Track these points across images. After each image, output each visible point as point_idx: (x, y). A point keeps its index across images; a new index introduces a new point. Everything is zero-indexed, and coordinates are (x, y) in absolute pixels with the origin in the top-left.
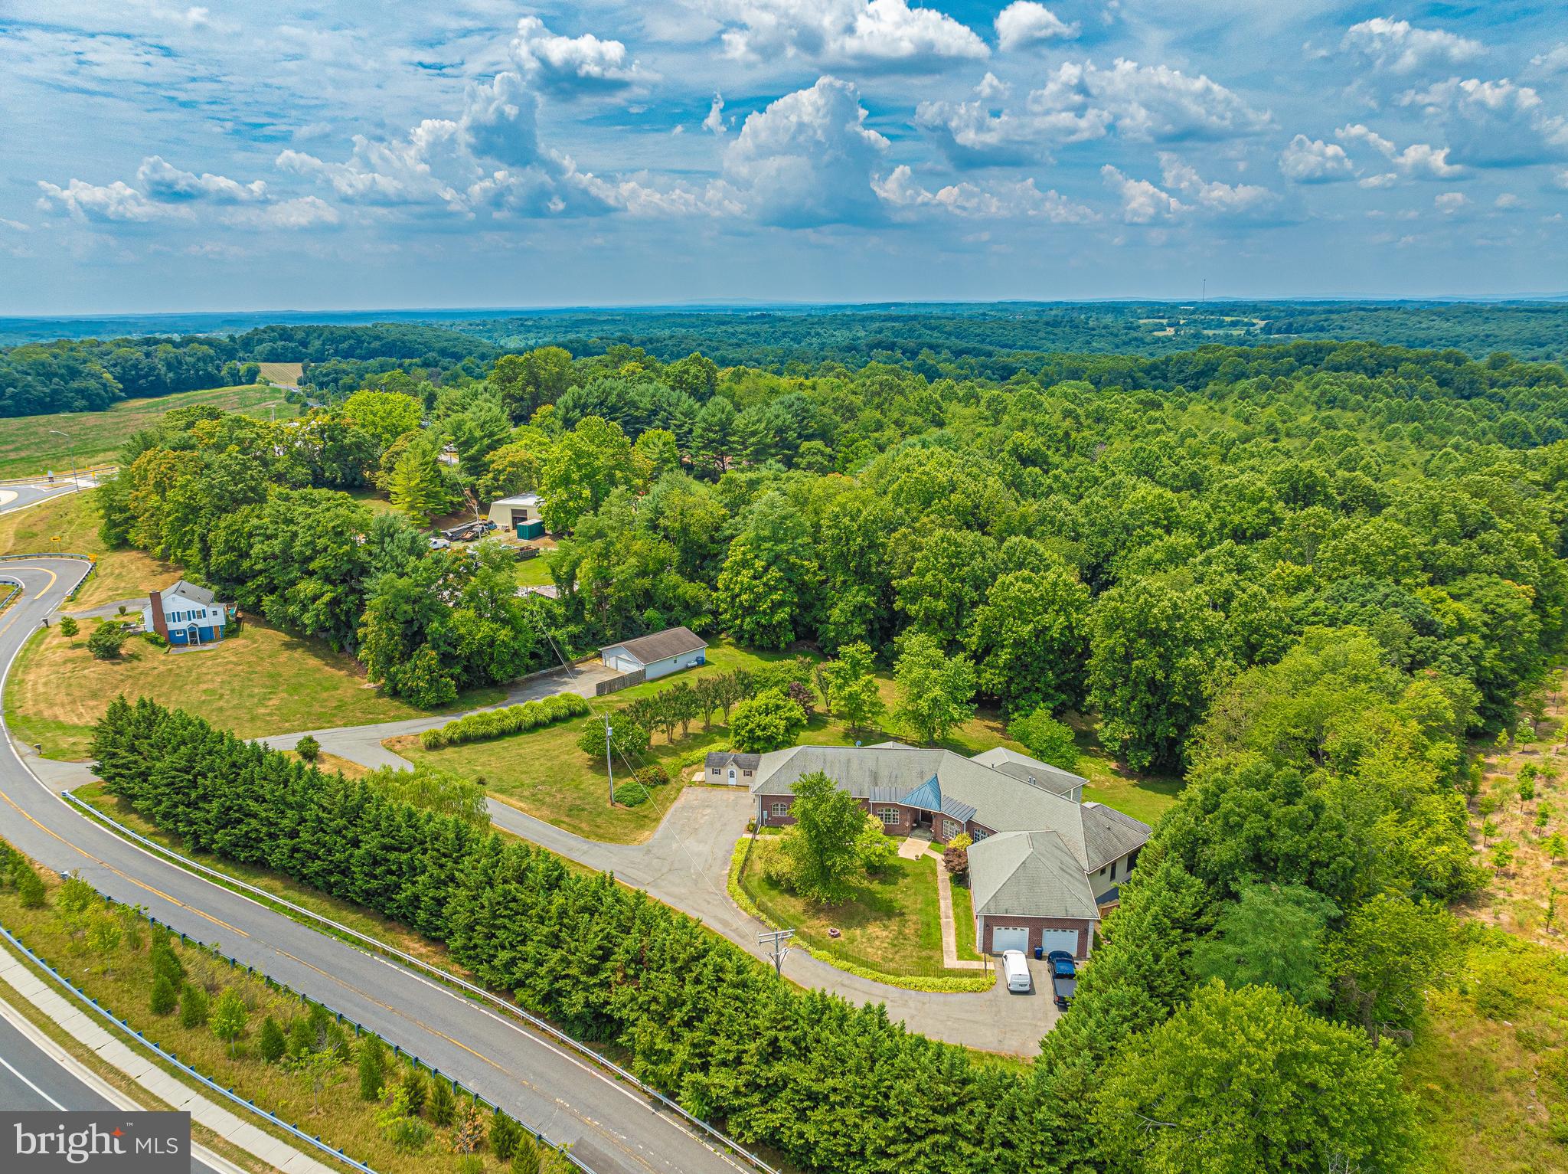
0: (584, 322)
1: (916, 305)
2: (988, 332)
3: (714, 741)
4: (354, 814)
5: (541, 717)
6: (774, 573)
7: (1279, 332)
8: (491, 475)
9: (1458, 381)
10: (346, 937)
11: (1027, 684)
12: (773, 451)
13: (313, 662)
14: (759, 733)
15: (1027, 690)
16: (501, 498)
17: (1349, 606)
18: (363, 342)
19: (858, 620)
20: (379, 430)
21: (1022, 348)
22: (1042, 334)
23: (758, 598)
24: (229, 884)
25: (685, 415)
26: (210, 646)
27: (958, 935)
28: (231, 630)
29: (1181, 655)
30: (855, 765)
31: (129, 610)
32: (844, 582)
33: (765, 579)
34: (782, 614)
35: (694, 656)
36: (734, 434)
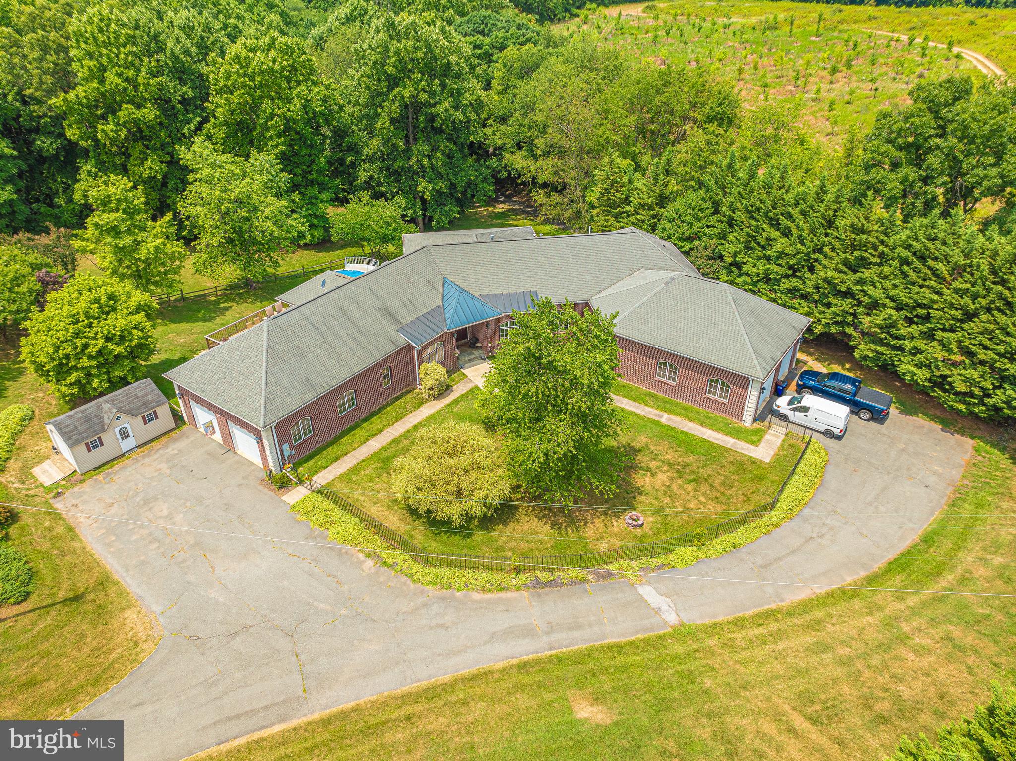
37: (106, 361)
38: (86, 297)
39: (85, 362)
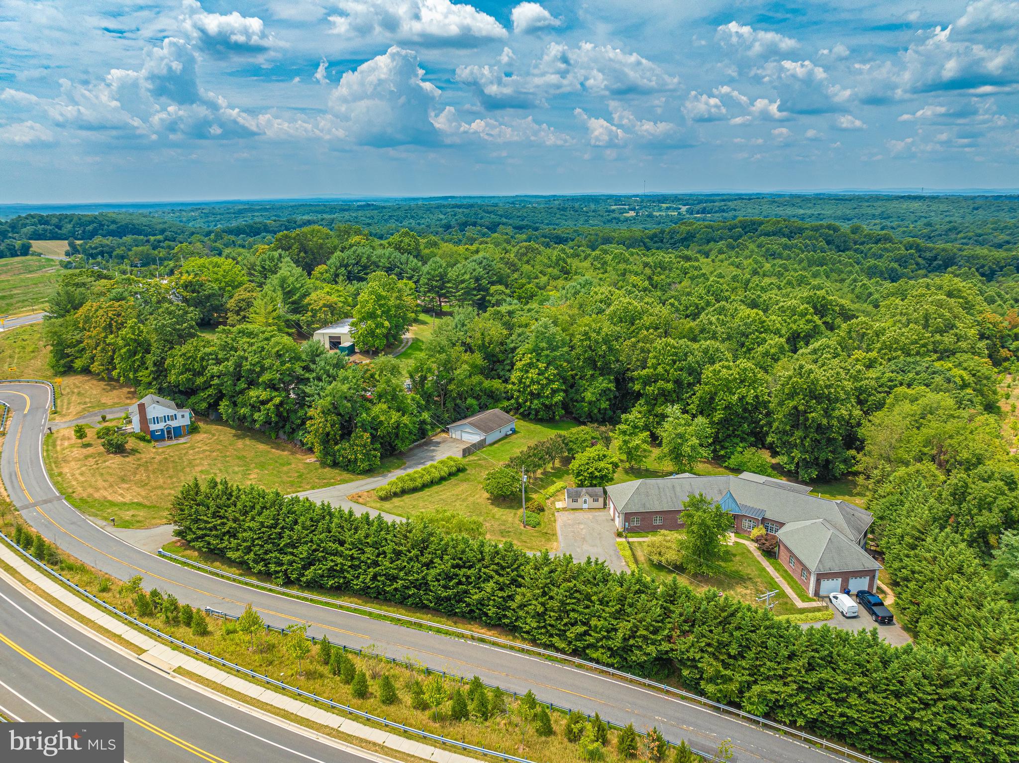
0: (246, 210)
1: (465, 197)
2: (525, 214)
3: (554, 483)
4: (423, 545)
5: (443, 474)
6: (552, 370)
7: (698, 213)
8: (310, 314)
9: (837, 241)
10: (439, 631)
11: (730, 432)
12: (475, 292)
13: (262, 447)
14: (597, 474)
15: (729, 436)
16: (319, 329)
17: (911, 375)
18: (103, 225)
19: (604, 399)
20: (223, 284)
21: (548, 224)
22: (558, 216)
23: (543, 387)
24: (327, 604)
25: (413, 270)
26: (182, 440)
27: (792, 587)
28: (193, 429)
29: (833, 410)
30: (678, 489)
31: (108, 417)
32: (592, 375)
33: (547, 375)
34: (559, 397)
35: (509, 428)
36: (448, 282)
37: (592, 477)
38: (597, 453)
39: (586, 474)
